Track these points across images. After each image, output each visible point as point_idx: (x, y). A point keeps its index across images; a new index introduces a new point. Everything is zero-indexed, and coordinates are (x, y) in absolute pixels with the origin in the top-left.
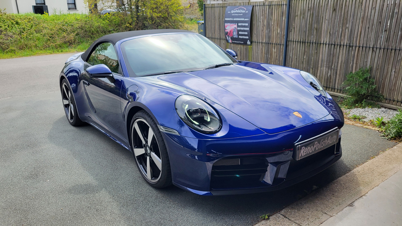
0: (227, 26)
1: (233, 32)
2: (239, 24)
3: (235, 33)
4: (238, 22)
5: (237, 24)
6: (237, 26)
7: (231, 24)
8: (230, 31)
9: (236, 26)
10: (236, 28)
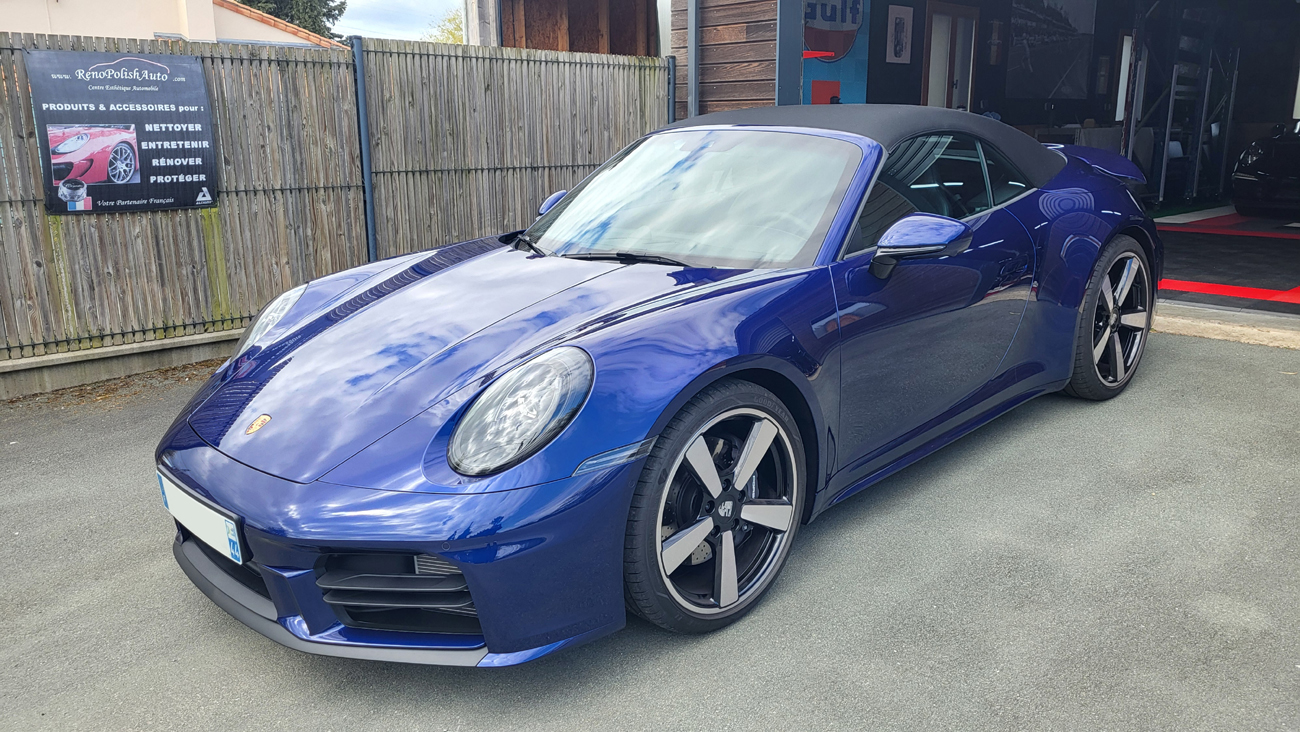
0: (64, 138)
1: (111, 164)
2: (148, 128)
3: (121, 166)
4: (139, 119)
5: (133, 126)
6: (135, 135)
7: (94, 130)
8: (91, 160)
9: (130, 136)
10: (134, 143)
